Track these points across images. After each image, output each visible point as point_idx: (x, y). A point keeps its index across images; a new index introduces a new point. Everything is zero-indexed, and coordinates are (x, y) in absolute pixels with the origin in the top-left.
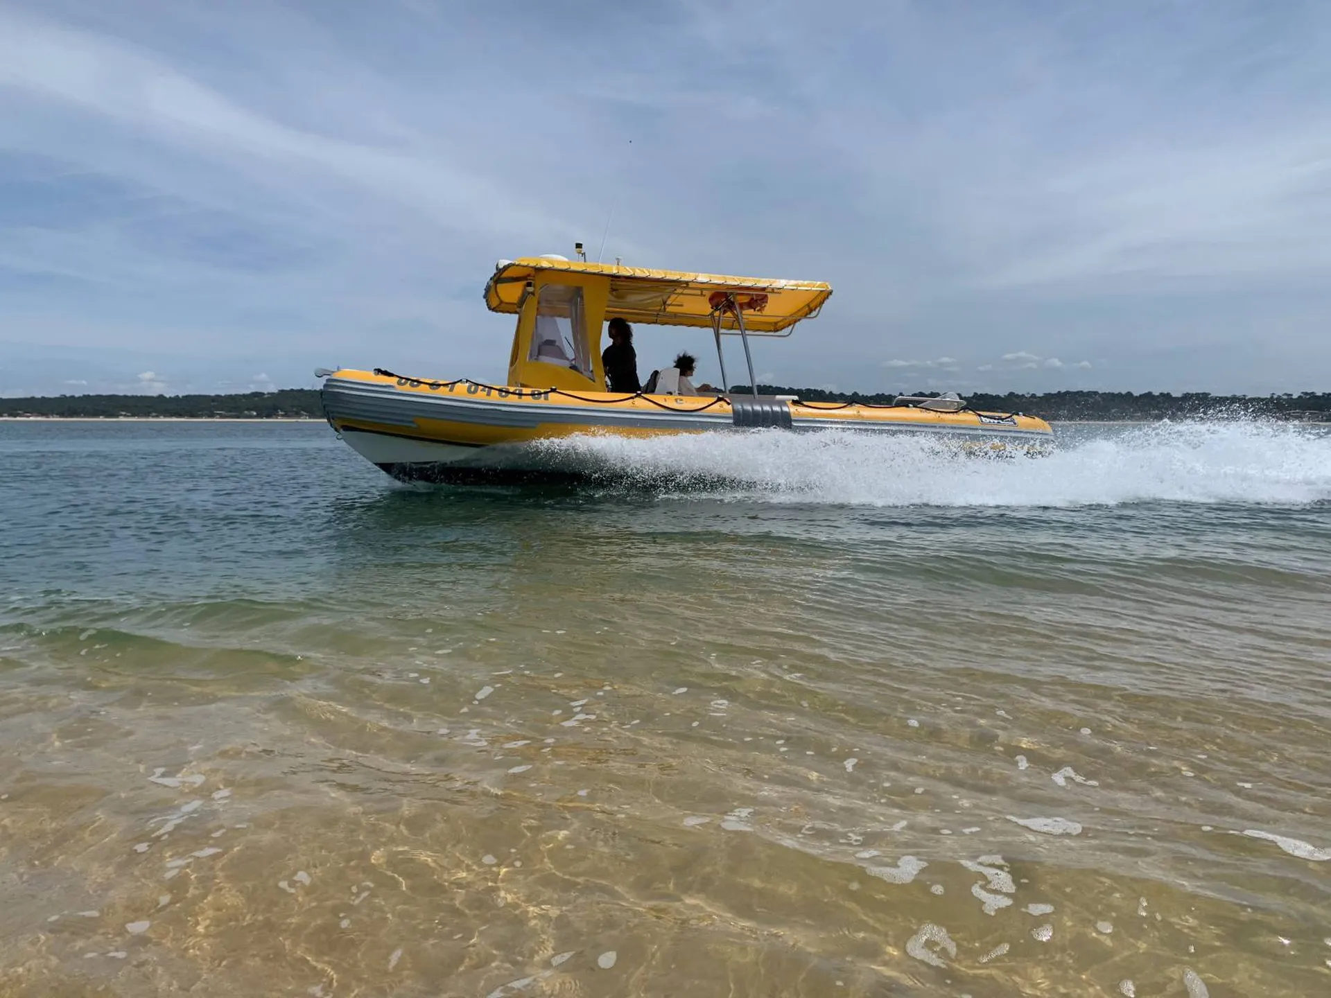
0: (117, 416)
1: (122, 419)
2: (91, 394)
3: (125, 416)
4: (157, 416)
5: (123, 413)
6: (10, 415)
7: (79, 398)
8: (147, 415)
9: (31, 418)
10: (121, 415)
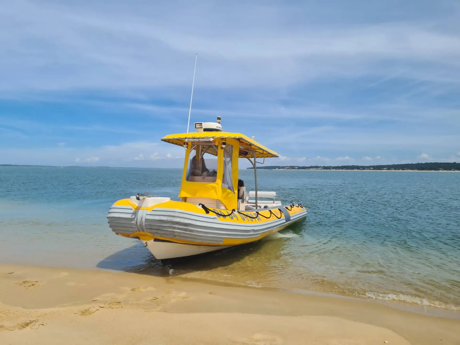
0: (439, 170)
1: (441, 171)
2: (428, 162)
3: (442, 170)
4: (454, 170)
5: (441, 169)
6: (402, 170)
7: (424, 164)
8: (450, 170)
9: (409, 171)
10: (440, 170)
